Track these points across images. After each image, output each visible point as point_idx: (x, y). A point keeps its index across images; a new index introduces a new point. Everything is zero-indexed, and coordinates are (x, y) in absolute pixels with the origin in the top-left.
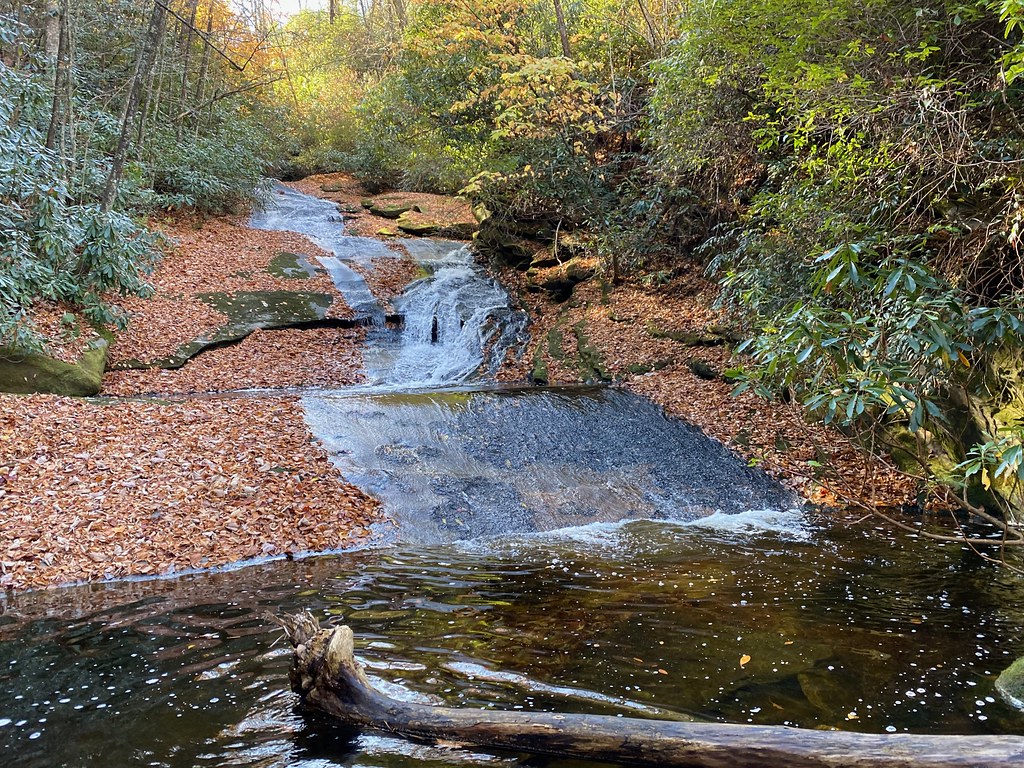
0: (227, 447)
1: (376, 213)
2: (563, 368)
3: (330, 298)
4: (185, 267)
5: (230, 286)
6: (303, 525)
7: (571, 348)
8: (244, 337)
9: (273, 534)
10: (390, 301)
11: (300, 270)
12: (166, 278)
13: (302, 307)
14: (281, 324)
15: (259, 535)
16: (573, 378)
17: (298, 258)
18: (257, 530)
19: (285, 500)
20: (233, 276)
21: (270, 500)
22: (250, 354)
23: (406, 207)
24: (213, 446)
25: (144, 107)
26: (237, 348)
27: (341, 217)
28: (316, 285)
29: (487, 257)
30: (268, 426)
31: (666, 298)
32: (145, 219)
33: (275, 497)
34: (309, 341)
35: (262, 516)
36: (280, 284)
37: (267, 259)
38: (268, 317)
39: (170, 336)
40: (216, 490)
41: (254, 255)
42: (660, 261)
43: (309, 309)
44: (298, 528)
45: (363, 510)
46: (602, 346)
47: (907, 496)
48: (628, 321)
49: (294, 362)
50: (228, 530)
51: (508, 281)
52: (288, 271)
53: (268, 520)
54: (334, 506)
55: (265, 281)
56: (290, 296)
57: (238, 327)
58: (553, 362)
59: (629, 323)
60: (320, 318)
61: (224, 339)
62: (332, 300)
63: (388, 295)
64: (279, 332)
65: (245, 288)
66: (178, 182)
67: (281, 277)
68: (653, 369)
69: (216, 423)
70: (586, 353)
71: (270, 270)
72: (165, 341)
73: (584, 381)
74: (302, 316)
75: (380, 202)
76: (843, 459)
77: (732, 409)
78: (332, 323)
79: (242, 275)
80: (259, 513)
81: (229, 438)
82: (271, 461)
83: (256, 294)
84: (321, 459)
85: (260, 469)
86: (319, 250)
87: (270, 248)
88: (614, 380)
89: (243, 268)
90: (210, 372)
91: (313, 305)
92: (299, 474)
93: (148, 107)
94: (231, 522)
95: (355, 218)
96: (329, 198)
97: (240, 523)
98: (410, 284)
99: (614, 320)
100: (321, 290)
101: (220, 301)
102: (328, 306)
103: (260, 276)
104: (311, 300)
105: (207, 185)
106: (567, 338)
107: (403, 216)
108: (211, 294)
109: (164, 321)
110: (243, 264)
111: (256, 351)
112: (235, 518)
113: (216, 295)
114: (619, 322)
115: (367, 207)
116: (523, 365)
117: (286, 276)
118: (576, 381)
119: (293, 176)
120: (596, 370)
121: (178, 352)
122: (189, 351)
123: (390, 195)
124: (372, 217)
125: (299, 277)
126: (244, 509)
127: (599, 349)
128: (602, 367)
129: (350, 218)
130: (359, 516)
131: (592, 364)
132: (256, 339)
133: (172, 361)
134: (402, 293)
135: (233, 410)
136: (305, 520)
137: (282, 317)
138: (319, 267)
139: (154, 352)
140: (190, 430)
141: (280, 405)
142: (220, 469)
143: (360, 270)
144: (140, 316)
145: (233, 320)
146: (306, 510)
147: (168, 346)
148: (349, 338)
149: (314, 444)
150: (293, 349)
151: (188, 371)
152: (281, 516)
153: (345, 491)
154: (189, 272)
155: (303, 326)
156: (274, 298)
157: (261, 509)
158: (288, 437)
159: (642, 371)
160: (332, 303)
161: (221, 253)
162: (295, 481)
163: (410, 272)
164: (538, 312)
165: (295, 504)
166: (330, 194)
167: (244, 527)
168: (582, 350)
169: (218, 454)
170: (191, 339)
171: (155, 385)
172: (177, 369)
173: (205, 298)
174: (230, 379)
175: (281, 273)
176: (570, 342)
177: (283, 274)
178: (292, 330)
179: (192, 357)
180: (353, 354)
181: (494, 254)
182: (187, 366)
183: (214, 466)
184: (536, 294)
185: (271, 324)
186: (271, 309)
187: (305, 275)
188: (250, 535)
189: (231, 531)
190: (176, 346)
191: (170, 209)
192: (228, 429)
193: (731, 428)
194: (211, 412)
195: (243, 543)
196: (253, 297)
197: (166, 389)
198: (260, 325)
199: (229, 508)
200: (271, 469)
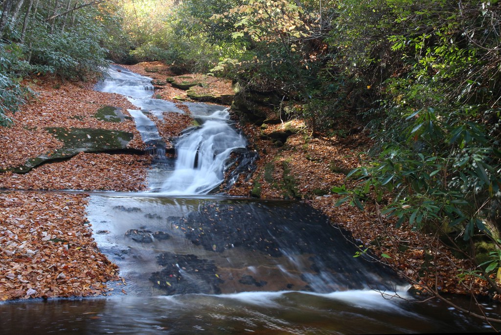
0: (26, 223)
1: (176, 86)
2: (272, 189)
3: (132, 135)
4: (42, 110)
5: (69, 124)
6: (60, 278)
7: (278, 175)
8: (72, 156)
9: (37, 283)
10: (170, 140)
11: (115, 117)
12: (28, 116)
13: (112, 140)
14: (97, 150)
15: (28, 283)
16: (278, 196)
17: (116, 109)
18: (28, 279)
19: (53, 260)
20: (72, 118)
21: (43, 260)
22: (74, 167)
23: (194, 83)
24: (17, 222)
25: (28, 10)
26: (66, 163)
27: (153, 87)
28: (124, 127)
29: (239, 116)
30: (60, 211)
31: (344, 147)
32: (21, 79)
33: (47, 258)
34: (114, 162)
35: (34, 270)
36: (101, 124)
37: (95, 109)
38: (89, 145)
39: (23, 153)
40: (7, 251)
41: (88, 106)
42: (344, 124)
43: (117, 142)
44: (57, 280)
45: (104, 271)
46: (298, 175)
47: (482, 289)
48: (318, 160)
49: (102, 175)
50: (6, 278)
51: (249, 131)
52: (108, 117)
53: (37, 273)
54: (85, 267)
55: (93, 123)
56: (106, 133)
57: (69, 150)
58: (265, 183)
59: (318, 162)
60: (123, 147)
61: (58, 157)
62: (133, 137)
63: (169, 136)
64: (95, 155)
65: (79, 126)
66: (46, 58)
67: (103, 120)
68: (330, 193)
69: (26, 208)
70: (287, 180)
71: (96, 116)
72: (19, 156)
73: (284, 197)
74: (112, 145)
75: (178, 80)
76: (442, 260)
77: (375, 222)
78: (131, 151)
79: (78, 118)
80: (33, 268)
81: (30, 218)
82: (52, 234)
83: (85, 130)
84: (86, 236)
85: (43, 239)
86: (132, 106)
87: (101, 102)
88: (303, 198)
89: (79, 113)
90: (45, 178)
91: (120, 139)
92: (69, 244)
93: (30, 10)
94: (11, 273)
95: (161, 88)
96: (148, 76)
97: (17, 274)
98: (185, 130)
99: (309, 160)
100: (127, 130)
101: (60, 133)
102: (129, 140)
103: (89, 119)
104: (119, 136)
105: (64, 61)
106: (277, 169)
107: (191, 89)
108: (55, 128)
109: (21, 143)
110: (80, 111)
111: (78, 166)
112: (15, 270)
113: (58, 129)
114: (312, 161)
115: (170, 82)
116: (248, 185)
117: (106, 120)
118: (279, 198)
119: (130, 61)
120: (293, 191)
121: (26, 163)
122: (34, 163)
123: (185, 76)
124: (172, 88)
125: (114, 121)
126: (23, 265)
127: (296, 177)
128: (297, 189)
129: (158, 88)
130: (100, 275)
131: (291, 187)
132: (79, 158)
133: (21, 169)
134: (179, 135)
135: (40, 200)
136: (63, 275)
137: (99, 145)
138: (128, 116)
139: (10, 162)
140: (6, 211)
141: (74, 199)
142: (16, 238)
143: (154, 119)
144: (5, 139)
145: (67, 145)
146: (66, 268)
147: (21, 159)
148: (140, 161)
149: (86, 225)
150: (102, 166)
151: (31, 175)
152: (47, 271)
153: (96, 257)
154: (44, 114)
155: (112, 152)
156: (95, 133)
157: (35, 266)
158: (70, 220)
159: (322, 193)
160: (132, 139)
161: (67, 103)
162: (64, 248)
163: (187, 122)
164: (265, 152)
165: (59, 264)
166: (150, 74)
167: (19, 277)
168: (286, 177)
169: (18, 227)
170: (37, 155)
171: (7, 183)
172: (24, 174)
173: (51, 130)
174: (58, 182)
175: (103, 118)
176: (278, 172)
177: (104, 119)
178: (104, 154)
179: (36, 167)
180: (141, 172)
181: (243, 114)
182: (31, 173)
183: (12, 235)
184: (265, 141)
185: (91, 149)
186: (92, 140)
187: (118, 120)
188: (21, 282)
189: (9, 279)
190: (26, 159)
191: (39, 74)
192: (32, 212)
193: (371, 235)
194: (25, 200)
195: (15, 288)
196: (82, 132)
197: (14, 186)
198: (84, 149)
199: (12, 263)
200: (51, 240)
